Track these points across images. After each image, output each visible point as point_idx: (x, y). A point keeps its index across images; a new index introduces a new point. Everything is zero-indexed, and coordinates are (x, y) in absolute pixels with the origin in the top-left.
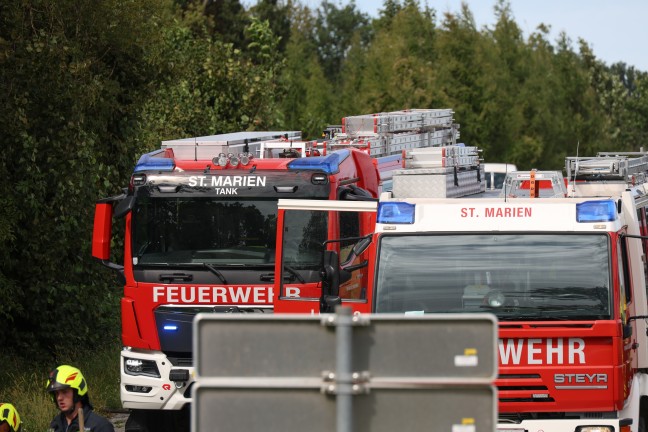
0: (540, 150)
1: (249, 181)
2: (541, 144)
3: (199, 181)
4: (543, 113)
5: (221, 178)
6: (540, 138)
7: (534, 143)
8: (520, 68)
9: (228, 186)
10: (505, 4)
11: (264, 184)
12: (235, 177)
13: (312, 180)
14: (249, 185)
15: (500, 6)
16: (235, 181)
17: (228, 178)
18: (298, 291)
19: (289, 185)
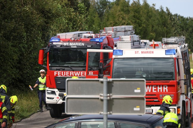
1: (80, 44)
2: (155, 35)
3: (66, 44)
4: (156, 27)
5: (72, 43)
6: (155, 33)
7: (153, 34)
8: (150, 15)
9: (74, 46)
11: (83, 45)
13: (96, 44)
16: (76, 44)
17: (74, 43)
18: (92, 73)
19: (90, 45)
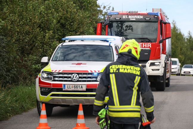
0: (183, 59)
1: (138, 17)
2: (184, 57)
3: (125, 17)
4: (184, 49)
5: (131, 16)
6: (183, 56)
7: (182, 57)
8: (178, 38)
9: (133, 18)
10: (174, 22)
11: (142, 18)
12: (135, 16)
13: (154, 17)
14: (138, 18)
15: (173, 23)
16: (135, 17)
17: (133, 16)
18: (150, 44)
19: (148, 18)
